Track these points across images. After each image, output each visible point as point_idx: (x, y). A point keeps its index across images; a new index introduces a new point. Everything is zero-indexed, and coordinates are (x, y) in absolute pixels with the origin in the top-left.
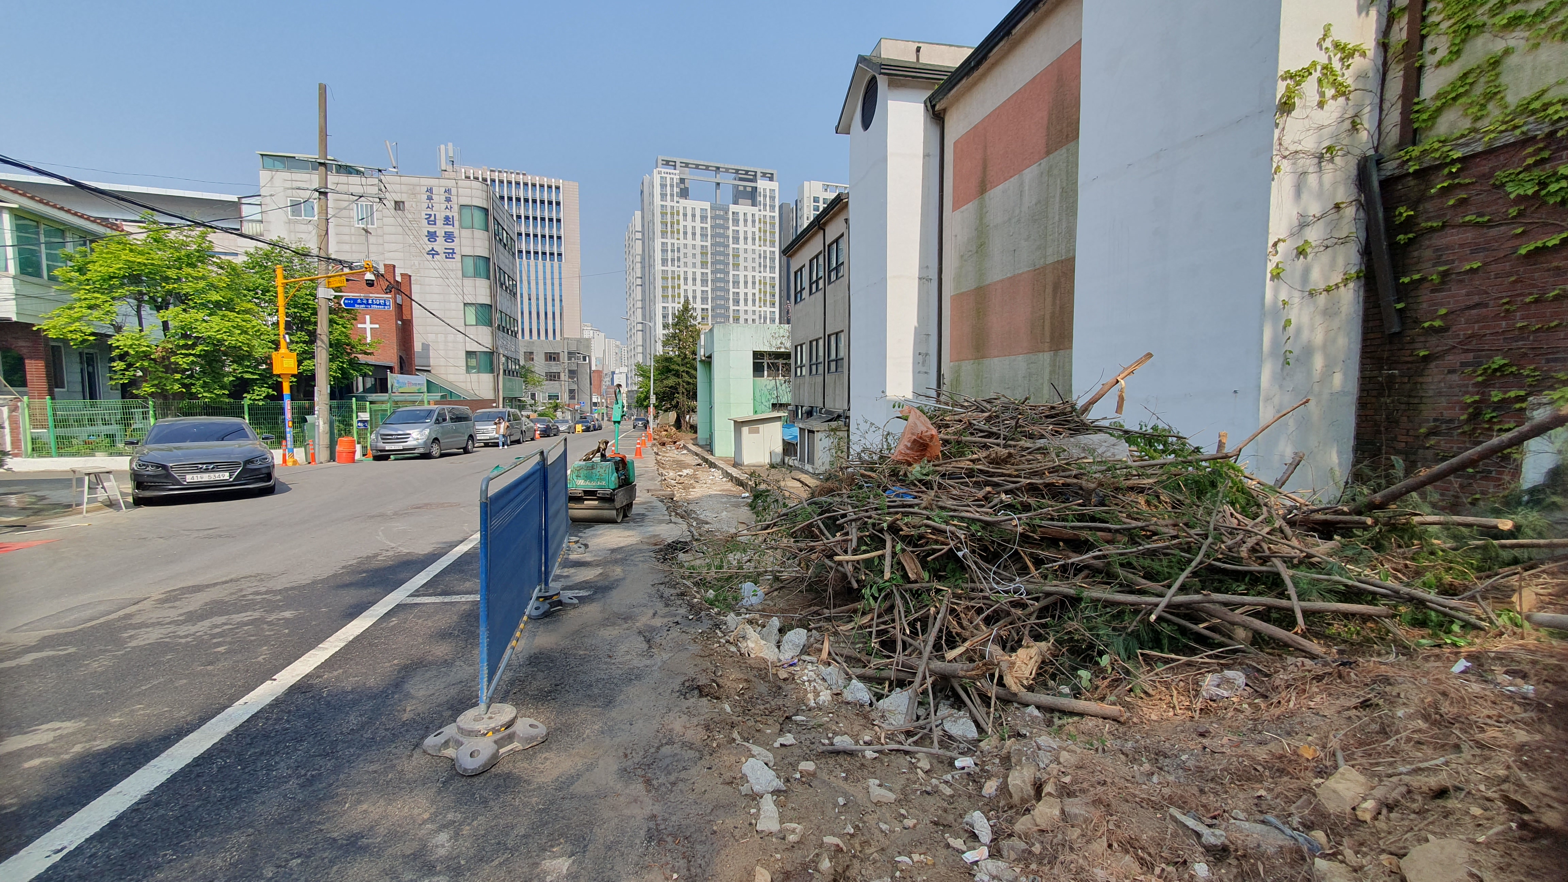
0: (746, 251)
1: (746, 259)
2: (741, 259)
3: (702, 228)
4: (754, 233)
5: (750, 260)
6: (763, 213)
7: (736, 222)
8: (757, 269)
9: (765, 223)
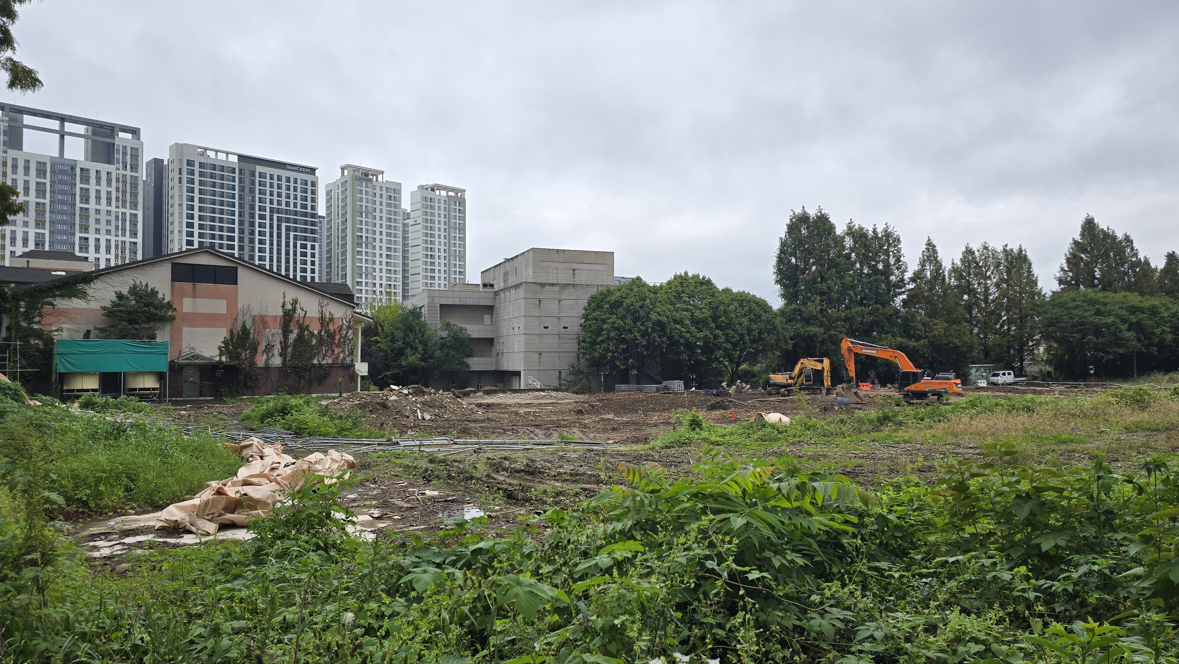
0: (98, 211)
1: (98, 221)
2: (92, 221)
3: (38, 183)
4: (109, 193)
5: (103, 222)
6: (122, 172)
8: (113, 232)
9: (125, 182)
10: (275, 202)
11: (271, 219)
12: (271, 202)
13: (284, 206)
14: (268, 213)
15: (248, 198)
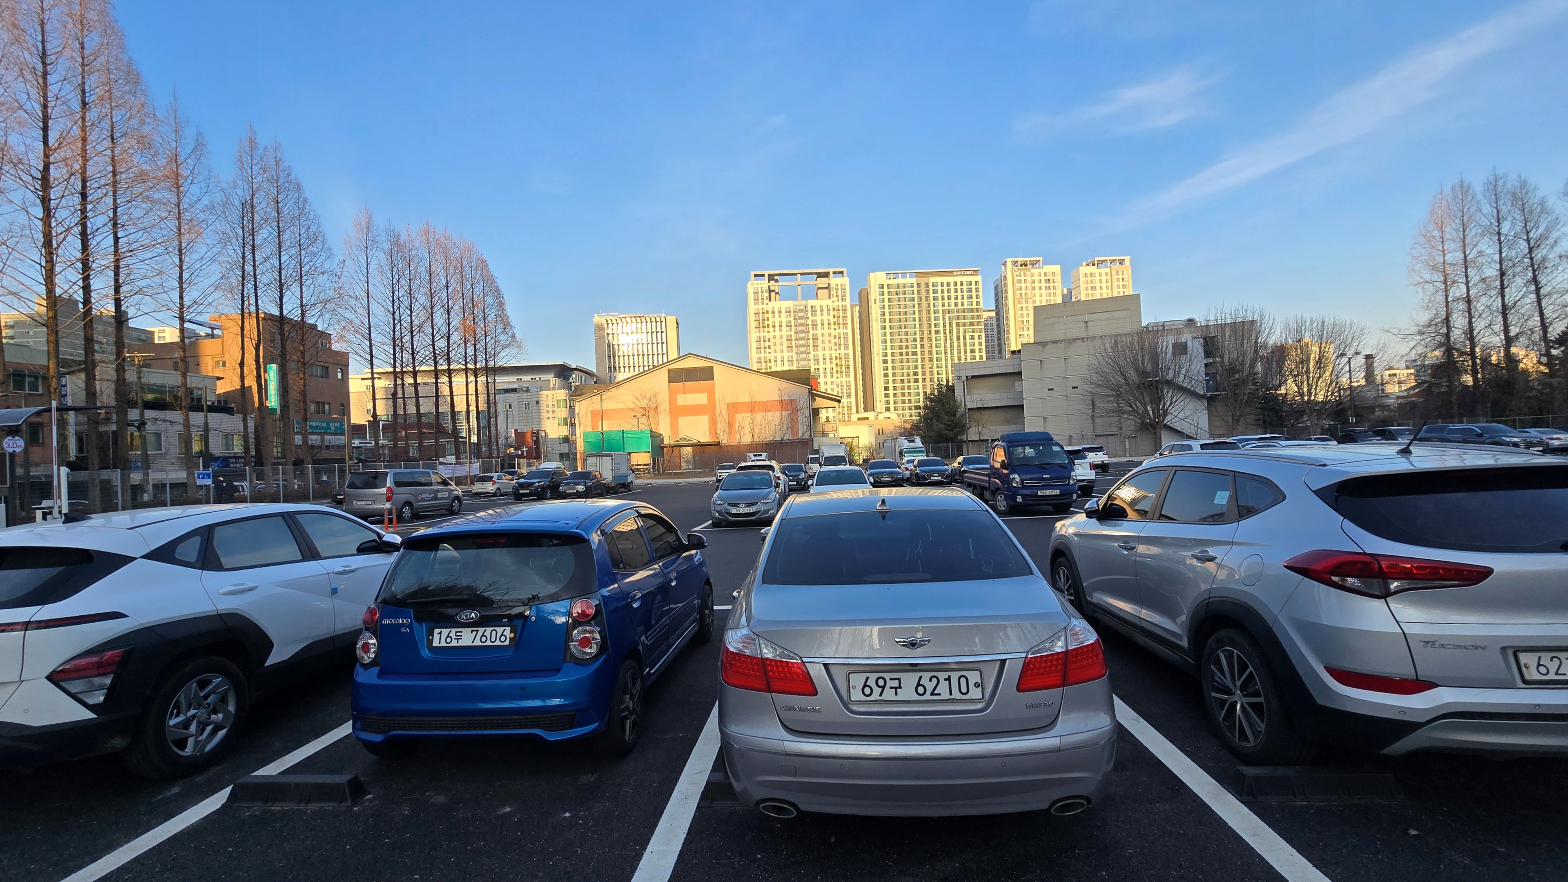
0: (823, 335)
2: (820, 342)
3: (787, 322)
4: (829, 320)
5: (827, 342)
6: (836, 303)
7: (814, 312)
9: (838, 311)
10: (946, 305)
11: (944, 319)
12: (943, 305)
13: (953, 307)
14: (941, 315)
15: (924, 305)
